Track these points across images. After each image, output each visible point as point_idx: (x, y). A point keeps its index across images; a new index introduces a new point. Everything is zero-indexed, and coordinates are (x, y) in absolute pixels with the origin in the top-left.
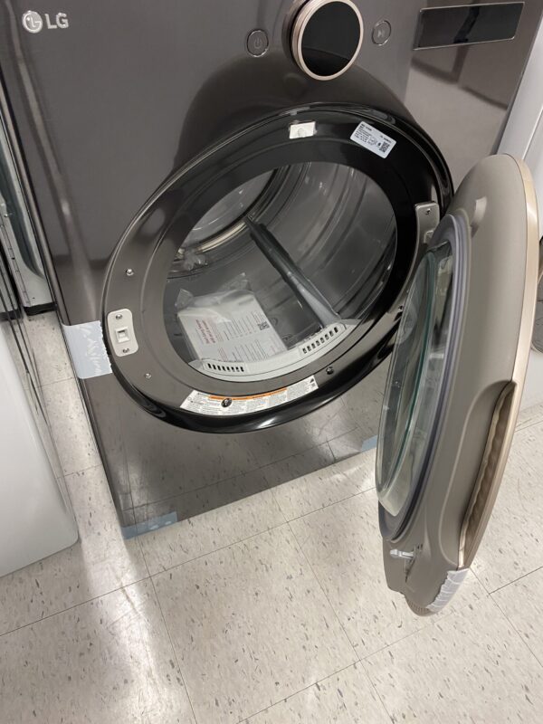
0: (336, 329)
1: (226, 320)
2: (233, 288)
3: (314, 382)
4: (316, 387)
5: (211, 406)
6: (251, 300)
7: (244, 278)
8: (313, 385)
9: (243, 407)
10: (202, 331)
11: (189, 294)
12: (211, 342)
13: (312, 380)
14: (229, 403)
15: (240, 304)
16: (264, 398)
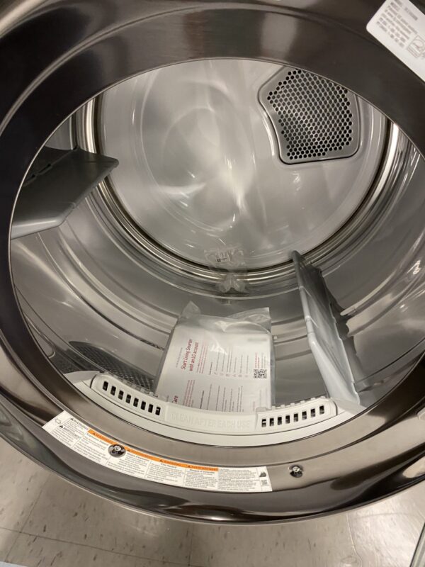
0: (322, 408)
1: (223, 351)
2: (249, 320)
3: (267, 478)
4: (268, 488)
5: (90, 445)
6: (265, 340)
7: (266, 314)
8: (264, 483)
9: (142, 468)
10: (188, 353)
11: (197, 309)
12: (188, 367)
13: (263, 475)
14: (120, 453)
15: (250, 340)
16: (179, 468)
